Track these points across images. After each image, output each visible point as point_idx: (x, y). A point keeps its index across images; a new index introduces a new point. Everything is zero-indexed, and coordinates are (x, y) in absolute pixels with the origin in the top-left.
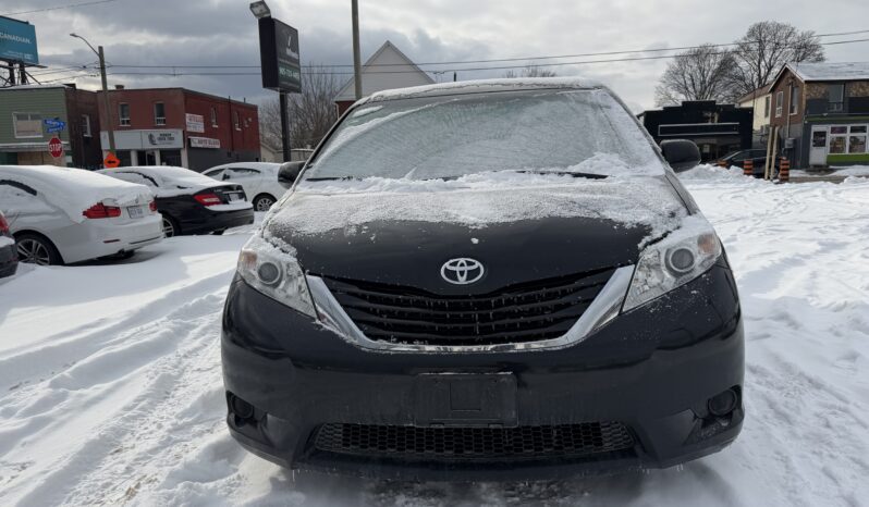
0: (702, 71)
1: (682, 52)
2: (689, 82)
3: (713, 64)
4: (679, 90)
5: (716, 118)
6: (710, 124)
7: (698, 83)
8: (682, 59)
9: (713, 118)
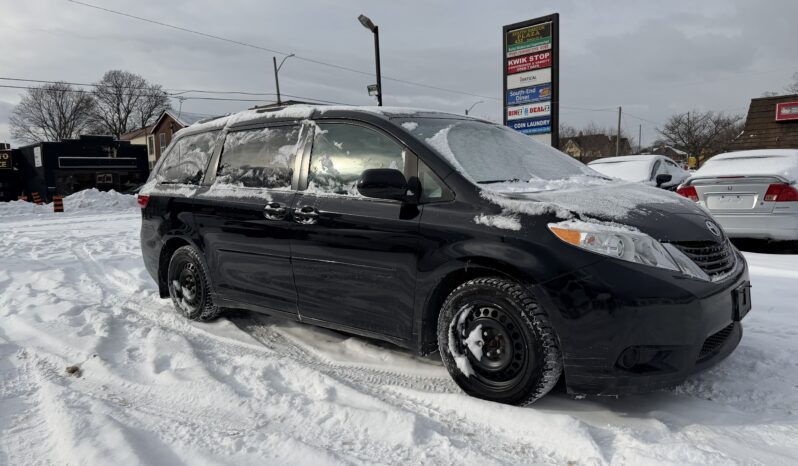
0: (60, 108)
1: (36, 85)
2: (47, 116)
3: (71, 101)
4: (36, 123)
5: (115, 153)
6: (109, 158)
7: (56, 119)
8: (37, 93)
9: (112, 152)
